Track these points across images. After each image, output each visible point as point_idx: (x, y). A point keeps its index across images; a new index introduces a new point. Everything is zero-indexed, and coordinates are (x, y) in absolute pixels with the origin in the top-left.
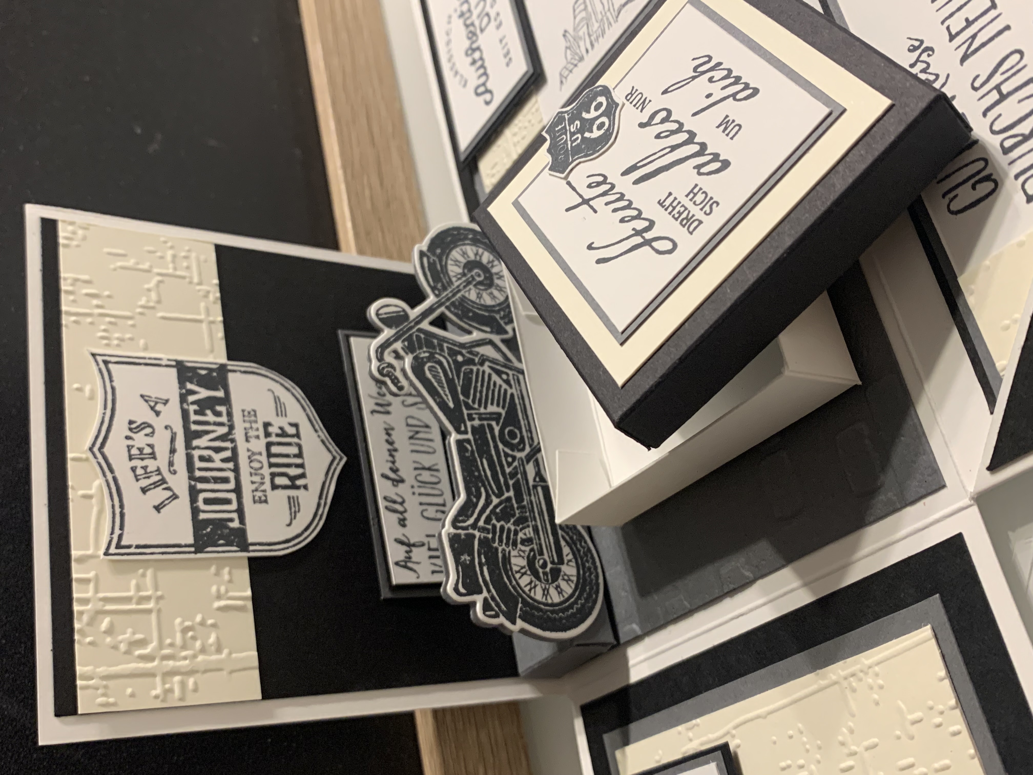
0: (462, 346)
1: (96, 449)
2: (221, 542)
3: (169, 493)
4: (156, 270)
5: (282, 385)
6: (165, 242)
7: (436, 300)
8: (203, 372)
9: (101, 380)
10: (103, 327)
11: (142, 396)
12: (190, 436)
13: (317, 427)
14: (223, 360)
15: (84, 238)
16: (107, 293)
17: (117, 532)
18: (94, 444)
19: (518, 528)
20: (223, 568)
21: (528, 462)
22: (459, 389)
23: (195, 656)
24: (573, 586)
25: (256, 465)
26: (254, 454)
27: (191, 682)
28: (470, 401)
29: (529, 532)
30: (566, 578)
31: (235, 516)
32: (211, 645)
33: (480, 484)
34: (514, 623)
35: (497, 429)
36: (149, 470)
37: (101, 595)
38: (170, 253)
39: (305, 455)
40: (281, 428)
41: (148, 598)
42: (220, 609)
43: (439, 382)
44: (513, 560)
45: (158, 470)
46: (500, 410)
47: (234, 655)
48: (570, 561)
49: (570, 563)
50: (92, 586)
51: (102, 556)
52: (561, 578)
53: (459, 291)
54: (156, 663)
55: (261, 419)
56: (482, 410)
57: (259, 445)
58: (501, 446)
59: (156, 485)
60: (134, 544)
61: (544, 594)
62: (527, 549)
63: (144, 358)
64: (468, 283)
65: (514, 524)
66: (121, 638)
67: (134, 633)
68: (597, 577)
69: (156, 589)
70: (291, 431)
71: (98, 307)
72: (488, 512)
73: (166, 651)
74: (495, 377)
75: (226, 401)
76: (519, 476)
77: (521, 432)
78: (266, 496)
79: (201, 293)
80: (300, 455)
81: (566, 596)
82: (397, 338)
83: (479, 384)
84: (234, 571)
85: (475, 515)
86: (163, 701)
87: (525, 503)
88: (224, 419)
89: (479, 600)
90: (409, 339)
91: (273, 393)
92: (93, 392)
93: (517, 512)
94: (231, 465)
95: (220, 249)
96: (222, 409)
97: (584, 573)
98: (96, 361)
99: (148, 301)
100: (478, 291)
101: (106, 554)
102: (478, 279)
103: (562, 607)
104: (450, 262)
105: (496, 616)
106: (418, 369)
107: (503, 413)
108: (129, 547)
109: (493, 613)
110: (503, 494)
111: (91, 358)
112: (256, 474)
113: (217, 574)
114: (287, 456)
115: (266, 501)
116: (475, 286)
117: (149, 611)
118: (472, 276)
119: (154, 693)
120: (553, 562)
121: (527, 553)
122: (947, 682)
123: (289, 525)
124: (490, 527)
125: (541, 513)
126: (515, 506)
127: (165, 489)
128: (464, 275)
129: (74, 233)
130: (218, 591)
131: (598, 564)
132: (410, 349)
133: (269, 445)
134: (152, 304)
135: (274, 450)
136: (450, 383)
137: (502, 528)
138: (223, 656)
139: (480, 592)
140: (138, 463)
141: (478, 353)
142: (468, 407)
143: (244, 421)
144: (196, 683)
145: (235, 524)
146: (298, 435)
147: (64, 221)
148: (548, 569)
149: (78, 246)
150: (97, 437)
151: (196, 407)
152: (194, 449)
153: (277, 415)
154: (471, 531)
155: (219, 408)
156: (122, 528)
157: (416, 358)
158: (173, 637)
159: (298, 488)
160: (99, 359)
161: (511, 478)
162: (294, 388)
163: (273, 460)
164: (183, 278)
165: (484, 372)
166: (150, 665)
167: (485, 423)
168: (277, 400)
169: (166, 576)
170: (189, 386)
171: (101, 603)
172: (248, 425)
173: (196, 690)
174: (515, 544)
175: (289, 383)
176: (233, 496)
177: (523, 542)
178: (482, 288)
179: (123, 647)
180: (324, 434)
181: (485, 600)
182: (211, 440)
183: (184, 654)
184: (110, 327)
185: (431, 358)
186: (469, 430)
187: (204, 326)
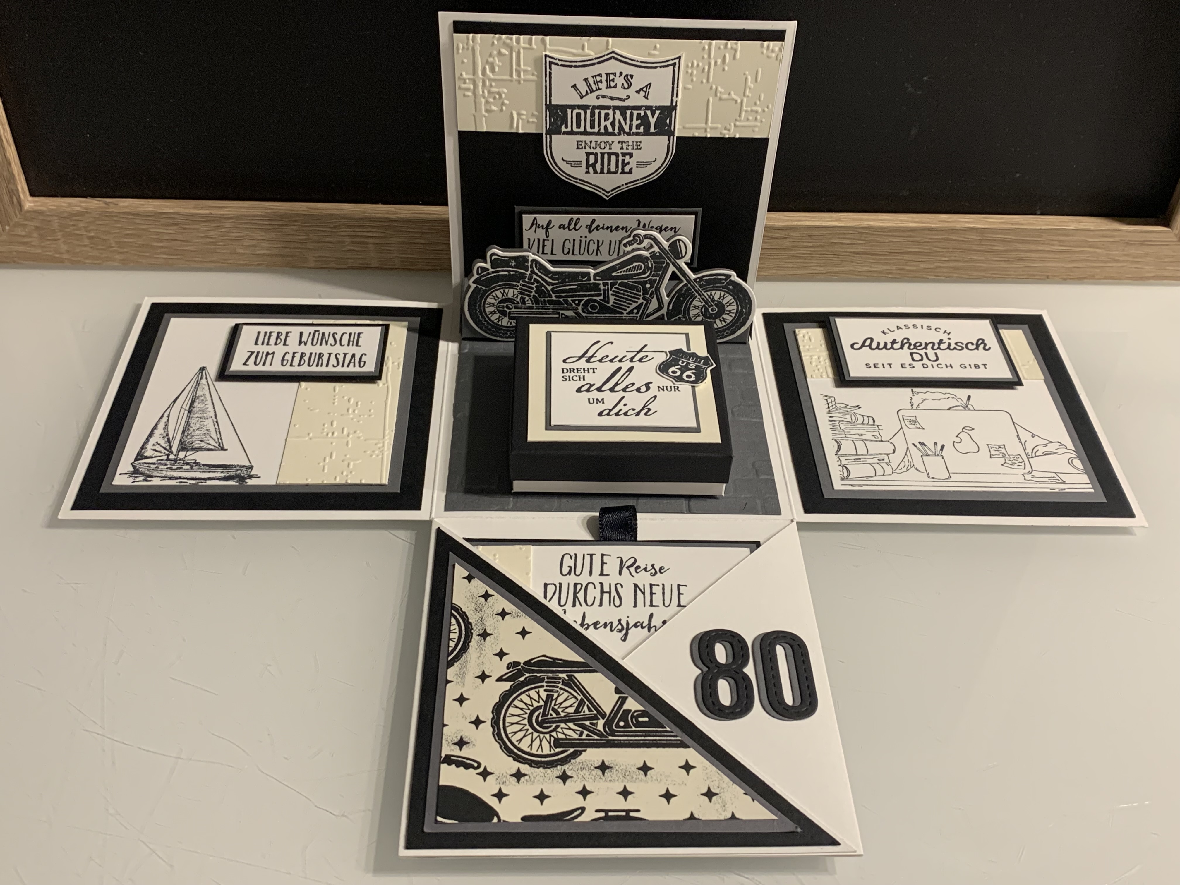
0: (658, 289)
1: (613, 55)
2: (552, 120)
3: (584, 94)
4: (745, 100)
5: (660, 168)
6: (768, 107)
7: (692, 279)
8: (668, 121)
9: (661, 61)
10: (700, 64)
11: (650, 84)
12: (623, 110)
13: (629, 185)
14: (677, 134)
15: (768, 57)
16: (726, 68)
17: (560, 63)
18: (616, 54)
19: (531, 297)
20: (536, 119)
21: (575, 313)
22: (626, 281)
23: (484, 97)
24: (496, 321)
25: (603, 145)
26: (610, 145)
27: (470, 94)
28: (617, 286)
29: (529, 304)
30: (501, 319)
31: (569, 129)
32: (490, 107)
33: (560, 281)
34: (474, 282)
35: (598, 299)
36: (599, 84)
37: (522, 51)
38: (760, 110)
39: (609, 175)
40: (628, 163)
41: (519, 75)
42: (512, 114)
43: (630, 270)
44: (511, 290)
45: (599, 89)
46: (611, 303)
47: (484, 119)
48: (511, 323)
49: (509, 323)
50: (527, 46)
51: (544, 53)
52: (501, 316)
53: (700, 295)
54: (481, 76)
55: (635, 152)
56: (611, 292)
57: (616, 148)
58: (586, 299)
59: (590, 86)
60: (552, 71)
61: (490, 303)
62: (518, 300)
63: (677, 87)
64: (706, 302)
65: (534, 295)
66: (496, 59)
67: (499, 66)
68: (501, 337)
69: (525, 80)
70: (627, 169)
71: (716, 63)
72: (542, 282)
73: (487, 83)
74: (634, 305)
75: (647, 133)
76: (566, 305)
77: (596, 313)
78: (582, 148)
79: (728, 126)
80: (609, 172)
81: (490, 316)
82: (662, 249)
83: (629, 294)
84: (534, 125)
85: (540, 274)
86: (459, 78)
87: (548, 305)
88: (634, 130)
89: (488, 266)
90: (661, 257)
91: (654, 161)
92: (653, 56)
93: (542, 299)
94: (602, 131)
95: (765, 141)
96: (642, 130)
97: (504, 330)
98: (675, 59)
99: (720, 93)
100: (701, 307)
101: (546, 56)
102: (710, 309)
103: (483, 312)
104: (722, 293)
105: (478, 274)
106: (639, 258)
107: (610, 305)
108: (550, 69)
109: (480, 272)
110: (554, 293)
111: (677, 56)
112: (596, 144)
113: (533, 115)
114: (609, 164)
115: (578, 148)
116: (704, 306)
117: (511, 75)
118: (712, 306)
119: (464, 73)
120: (510, 313)
121: (516, 299)
122: (358, 482)
123: (563, 159)
124: (532, 281)
125: (541, 313)
126: (546, 299)
127: (587, 91)
128: (713, 300)
129: (773, 51)
130: (523, 114)
131: (509, 340)
132: (653, 255)
133: (617, 155)
134: (719, 95)
135: (613, 158)
136: (630, 277)
137: (533, 288)
138: (484, 113)
139: (492, 268)
140: (604, 78)
141: (652, 298)
142: (612, 285)
143: (633, 142)
144: (468, 96)
145: (563, 129)
146: (623, 172)
147: (782, 45)
148: (505, 309)
149: (762, 53)
150: (622, 56)
151: (642, 114)
152: (613, 110)
153: (637, 162)
154: (530, 269)
155: (642, 128)
156: (562, 65)
157: (647, 258)
158: (496, 87)
159: (587, 168)
160: (677, 61)
161: (563, 300)
162: (658, 174)
163: (606, 156)
164: (740, 116)
165: (639, 299)
166: (480, 72)
167: (602, 292)
168: (649, 163)
169: (533, 86)
170: (658, 112)
171: (517, 50)
172: (630, 143)
173: (464, 95)
174: (521, 293)
175: (661, 172)
176: (582, 129)
177: (523, 299)
178: (703, 310)
179: (491, 60)
180: (624, 188)
181: (488, 270)
182: (619, 121)
183: (486, 92)
184: (701, 69)
185: (647, 268)
186: (597, 282)
187: (703, 125)
